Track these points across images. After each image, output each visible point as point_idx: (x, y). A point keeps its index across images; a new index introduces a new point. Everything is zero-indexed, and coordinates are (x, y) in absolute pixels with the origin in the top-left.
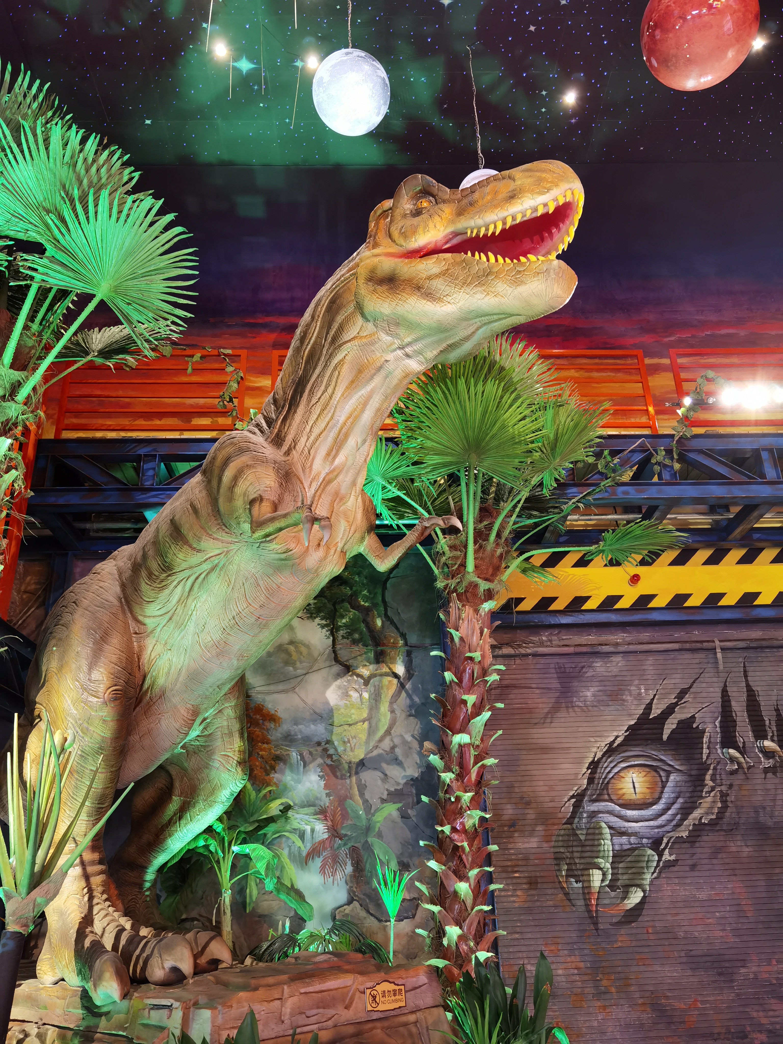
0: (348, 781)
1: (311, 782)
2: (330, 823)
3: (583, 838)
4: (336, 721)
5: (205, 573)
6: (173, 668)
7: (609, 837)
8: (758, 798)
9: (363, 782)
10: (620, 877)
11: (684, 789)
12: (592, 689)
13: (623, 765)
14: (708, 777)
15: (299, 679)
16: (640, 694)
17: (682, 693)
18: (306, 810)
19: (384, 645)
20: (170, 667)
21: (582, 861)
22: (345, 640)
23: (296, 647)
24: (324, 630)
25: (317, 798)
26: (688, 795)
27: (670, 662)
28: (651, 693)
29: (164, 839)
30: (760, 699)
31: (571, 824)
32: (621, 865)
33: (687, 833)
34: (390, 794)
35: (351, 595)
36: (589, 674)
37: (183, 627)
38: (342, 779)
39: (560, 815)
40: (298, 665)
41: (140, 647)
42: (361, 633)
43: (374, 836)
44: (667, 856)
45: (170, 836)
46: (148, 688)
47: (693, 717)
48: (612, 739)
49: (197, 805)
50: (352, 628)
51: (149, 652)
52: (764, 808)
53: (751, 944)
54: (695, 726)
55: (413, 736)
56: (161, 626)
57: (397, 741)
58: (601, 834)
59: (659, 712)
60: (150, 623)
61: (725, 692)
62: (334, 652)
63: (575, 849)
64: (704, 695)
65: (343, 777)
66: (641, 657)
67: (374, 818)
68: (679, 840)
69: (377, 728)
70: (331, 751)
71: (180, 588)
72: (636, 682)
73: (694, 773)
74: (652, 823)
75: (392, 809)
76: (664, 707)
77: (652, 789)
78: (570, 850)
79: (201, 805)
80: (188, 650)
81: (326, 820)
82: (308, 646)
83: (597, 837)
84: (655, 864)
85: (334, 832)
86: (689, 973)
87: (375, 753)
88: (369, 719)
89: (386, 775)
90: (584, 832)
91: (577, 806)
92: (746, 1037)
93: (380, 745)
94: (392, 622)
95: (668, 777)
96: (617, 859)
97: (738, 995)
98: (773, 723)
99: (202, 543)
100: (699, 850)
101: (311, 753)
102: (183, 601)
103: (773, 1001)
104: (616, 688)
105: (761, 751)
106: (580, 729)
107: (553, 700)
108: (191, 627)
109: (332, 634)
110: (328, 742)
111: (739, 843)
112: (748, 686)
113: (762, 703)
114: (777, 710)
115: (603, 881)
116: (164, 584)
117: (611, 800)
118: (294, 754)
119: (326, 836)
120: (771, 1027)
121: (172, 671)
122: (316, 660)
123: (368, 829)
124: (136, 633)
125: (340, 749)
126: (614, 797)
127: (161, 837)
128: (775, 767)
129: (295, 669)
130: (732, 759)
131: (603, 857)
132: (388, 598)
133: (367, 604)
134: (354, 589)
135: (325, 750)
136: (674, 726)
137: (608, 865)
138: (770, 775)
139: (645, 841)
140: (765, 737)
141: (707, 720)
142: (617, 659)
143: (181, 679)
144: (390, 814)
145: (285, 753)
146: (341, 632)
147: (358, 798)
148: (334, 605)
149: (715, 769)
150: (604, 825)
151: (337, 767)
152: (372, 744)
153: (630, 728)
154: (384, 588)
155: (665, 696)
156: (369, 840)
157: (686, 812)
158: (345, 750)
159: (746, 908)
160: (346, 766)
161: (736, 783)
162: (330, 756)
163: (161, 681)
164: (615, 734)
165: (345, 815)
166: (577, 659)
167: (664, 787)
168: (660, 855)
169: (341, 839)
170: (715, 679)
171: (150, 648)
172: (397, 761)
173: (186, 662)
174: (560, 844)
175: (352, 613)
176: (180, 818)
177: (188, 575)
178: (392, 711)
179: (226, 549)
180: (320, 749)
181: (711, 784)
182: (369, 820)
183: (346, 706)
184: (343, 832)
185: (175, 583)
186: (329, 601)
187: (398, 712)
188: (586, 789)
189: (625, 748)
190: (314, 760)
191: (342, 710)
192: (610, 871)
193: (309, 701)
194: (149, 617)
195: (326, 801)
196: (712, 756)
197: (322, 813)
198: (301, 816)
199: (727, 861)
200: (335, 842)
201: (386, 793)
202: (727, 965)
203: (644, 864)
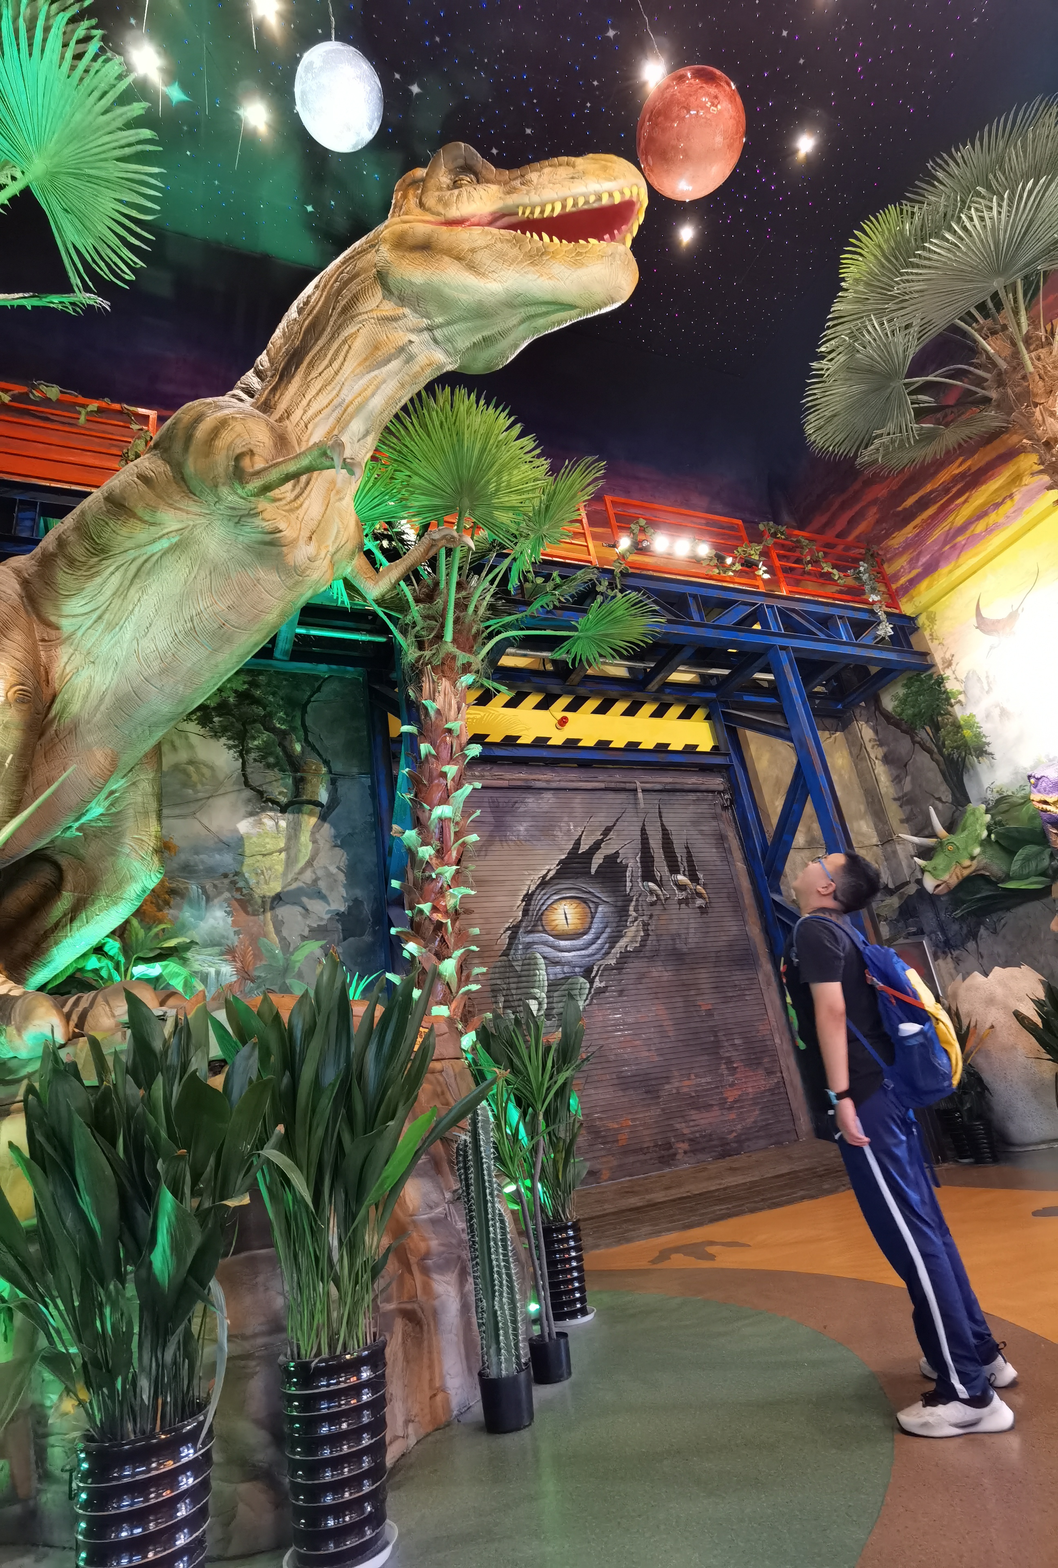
0: (261, 917)
1: (215, 918)
2: (239, 965)
3: (518, 968)
4: (247, 852)
5: (159, 554)
6: (94, 690)
7: (543, 967)
8: (674, 927)
9: (280, 917)
10: (555, 1005)
11: (611, 919)
12: (525, 824)
13: (556, 897)
14: (631, 908)
15: (201, 803)
16: (569, 830)
17: (607, 831)
18: (209, 950)
19: (304, 771)
20: (91, 686)
21: (519, 991)
22: (257, 764)
23: (197, 769)
24: (232, 752)
25: (223, 937)
26: (615, 925)
27: (596, 801)
28: (580, 829)
29: (48, 949)
30: (673, 837)
31: (507, 955)
32: (556, 994)
33: (614, 961)
34: (312, 930)
35: (265, 716)
36: (521, 810)
37: (117, 629)
38: (254, 915)
39: (496, 948)
40: (199, 787)
41: (49, 657)
42: (277, 758)
43: (294, 977)
44: (597, 984)
45: (56, 943)
46: (55, 717)
47: (617, 852)
48: (544, 872)
49: (97, 902)
50: (265, 752)
51: (62, 665)
52: (679, 935)
53: (673, 1062)
54: (619, 861)
55: (338, 868)
56: (84, 629)
57: (320, 873)
58: (536, 964)
59: (587, 847)
60: (66, 625)
61: (643, 830)
62: (244, 775)
63: (511, 980)
64: (625, 833)
65: (255, 913)
66: (570, 794)
67: (293, 958)
68: (608, 968)
69: (296, 860)
70: (241, 884)
71: (118, 575)
72: (566, 819)
73: (619, 904)
74: (583, 952)
75: (314, 947)
76: (592, 842)
77: (582, 919)
78: (507, 981)
79: (102, 902)
80: (120, 665)
81: (235, 961)
82: (211, 768)
83: (532, 967)
84: (587, 991)
85: (245, 974)
86: (621, 1093)
87: (294, 886)
88: (287, 849)
89: (307, 910)
90: (520, 963)
91: (513, 938)
92: (671, 1148)
93: (300, 877)
94: (314, 748)
95: (597, 908)
96: (552, 988)
97: (663, 1110)
98: (684, 859)
99: (158, 514)
100: (625, 976)
101: (215, 886)
102: (121, 592)
103: (692, 1112)
104: (547, 824)
105: (676, 885)
106: (515, 863)
107: (487, 834)
108: (128, 632)
109: (241, 755)
110: (237, 874)
111: (660, 969)
112: (662, 825)
113: (675, 842)
114: (687, 848)
115: (539, 1010)
116: (94, 570)
117: (545, 931)
118: (194, 887)
119: (234, 979)
120: (691, 1136)
121: (92, 695)
122: (222, 783)
123: (286, 970)
124: (43, 640)
125: (252, 882)
126: (547, 928)
127: (44, 945)
128: (687, 898)
129: (196, 792)
130: (652, 892)
131: (538, 987)
132: (309, 722)
133: (283, 727)
134: (268, 709)
135: (234, 883)
136: (601, 861)
137: (544, 995)
138: (683, 906)
139: (577, 970)
140: (678, 872)
141: (630, 856)
142: (548, 795)
143: (103, 708)
144: (312, 953)
145: (182, 886)
146: (253, 755)
147: (273, 935)
148: (244, 725)
149: (637, 900)
150: (538, 956)
151: (249, 901)
152: (290, 876)
153: (561, 862)
154: (304, 712)
155: (592, 832)
156: (288, 981)
157: (613, 941)
158: (258, 883)
159: (667, 1029)
160: (259, 901)
161: (655, 913)
162: (239, 890)
163: (75, 708)
164: (548, 867)
165: (257, 956)
166: (510, 794)
167: (593, 917)
168: (591, 982)
169: (253, 981)
170: (635, 819)
171: (65, 659)
172: (320, 896)
173: (114, 682)
174: (497, 975)
175: (266, 736)
176: (72, 920)
177: (132, 557)
178: (314, 842)
179: (191, 523)
180: (226, 881)
181: (634, 914)
182: (287, 960)
183: (259, 835)
184: (256, 973)
185: (112, 569)
186: (237, 720)
187: (321, 842)
188: (521, 921)
189: (556, 881)
190: (220, 894)
191: (255, 839)
192: (546, 1000)
193: (214, 827)
194: (67, 616)
195: (234, 940)
196: (634, 889)
197: (230, 953)
198: (203, 957)
199: (650, 985)
200: (245, 985)
201: (307, 929)
202: (653, 1082)
203: (577, 992)
